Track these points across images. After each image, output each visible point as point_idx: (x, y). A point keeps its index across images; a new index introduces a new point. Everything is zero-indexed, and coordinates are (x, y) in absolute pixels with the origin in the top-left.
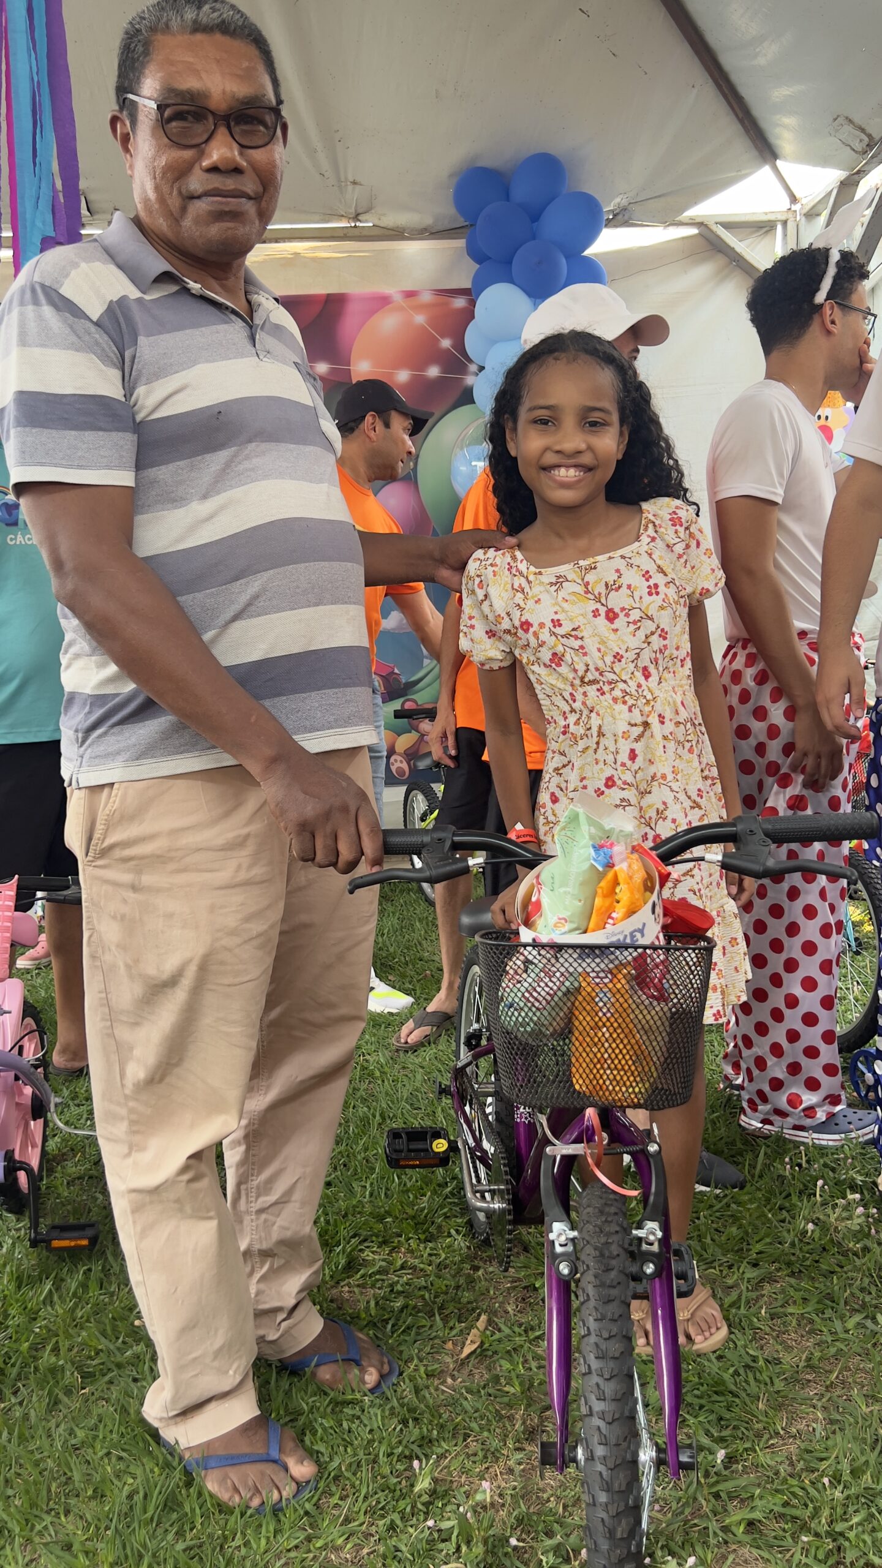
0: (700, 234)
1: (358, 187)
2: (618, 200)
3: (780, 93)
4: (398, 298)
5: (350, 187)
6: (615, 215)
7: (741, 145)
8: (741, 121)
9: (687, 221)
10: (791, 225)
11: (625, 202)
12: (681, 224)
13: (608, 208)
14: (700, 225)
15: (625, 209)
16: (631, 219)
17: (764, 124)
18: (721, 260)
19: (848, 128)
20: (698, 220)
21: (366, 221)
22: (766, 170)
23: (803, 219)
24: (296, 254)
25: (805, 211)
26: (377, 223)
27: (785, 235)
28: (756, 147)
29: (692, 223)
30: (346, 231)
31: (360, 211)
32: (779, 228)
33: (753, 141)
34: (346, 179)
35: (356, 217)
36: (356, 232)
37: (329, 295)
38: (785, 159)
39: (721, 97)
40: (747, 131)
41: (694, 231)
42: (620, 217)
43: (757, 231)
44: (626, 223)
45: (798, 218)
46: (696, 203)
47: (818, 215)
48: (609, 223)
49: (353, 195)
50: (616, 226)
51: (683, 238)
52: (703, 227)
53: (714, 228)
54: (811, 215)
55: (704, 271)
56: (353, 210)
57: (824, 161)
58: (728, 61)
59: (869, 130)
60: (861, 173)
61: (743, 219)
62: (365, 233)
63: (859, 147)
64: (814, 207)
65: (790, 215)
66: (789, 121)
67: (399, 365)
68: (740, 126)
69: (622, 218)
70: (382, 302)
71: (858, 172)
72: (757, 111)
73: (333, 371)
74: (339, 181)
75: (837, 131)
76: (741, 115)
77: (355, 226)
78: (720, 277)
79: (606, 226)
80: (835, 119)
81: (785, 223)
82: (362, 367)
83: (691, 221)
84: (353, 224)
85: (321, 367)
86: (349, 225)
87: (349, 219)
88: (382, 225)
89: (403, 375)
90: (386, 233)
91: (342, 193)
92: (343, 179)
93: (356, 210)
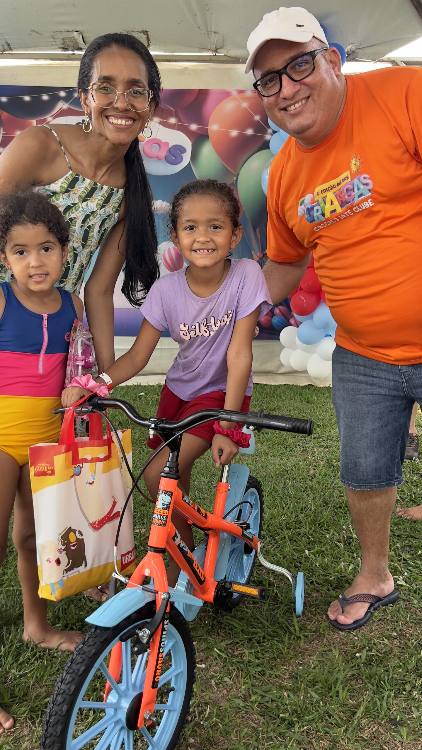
1: (217, 35)
2: (350, 47)
4: (235, 93)
5: (213, 34)
6: (348, 55)
9: (386, 60)
11: (353, 48)
12: (383, 61)
13: (346, 50)
14: (393, 62)
15: (354, 52)
16: (356, 57)
20: (392, 60)
21: (221, 53)
24: (185, 68)
26: (226, 54)
30: (210, 58)
31: (218, 47)
34: (211, 30)
35: (216, 51)
36: (216, 58)
37: (200, 90)
42: (351, 56)
44: (354, 60)
46: (391, 50)
49: (214, 38)
50: (348, 61)
56: (214, 47)
61: (416, 60)
62: (220, 59)
67: (232, 127)
70: (226, 94)
73: (199, 129)
74: (208, 31)
77: (216, 55)
82: (214, 127)
83: (388, 60)
84: (214, 54)
85: (194, 127)
86: (212, 54)
87: (212, 51)
88: (229, 55)
89: (234, 133)
90: (231, 59)
91: (209, 38)
92: (209, 30)
93: (216, 47)
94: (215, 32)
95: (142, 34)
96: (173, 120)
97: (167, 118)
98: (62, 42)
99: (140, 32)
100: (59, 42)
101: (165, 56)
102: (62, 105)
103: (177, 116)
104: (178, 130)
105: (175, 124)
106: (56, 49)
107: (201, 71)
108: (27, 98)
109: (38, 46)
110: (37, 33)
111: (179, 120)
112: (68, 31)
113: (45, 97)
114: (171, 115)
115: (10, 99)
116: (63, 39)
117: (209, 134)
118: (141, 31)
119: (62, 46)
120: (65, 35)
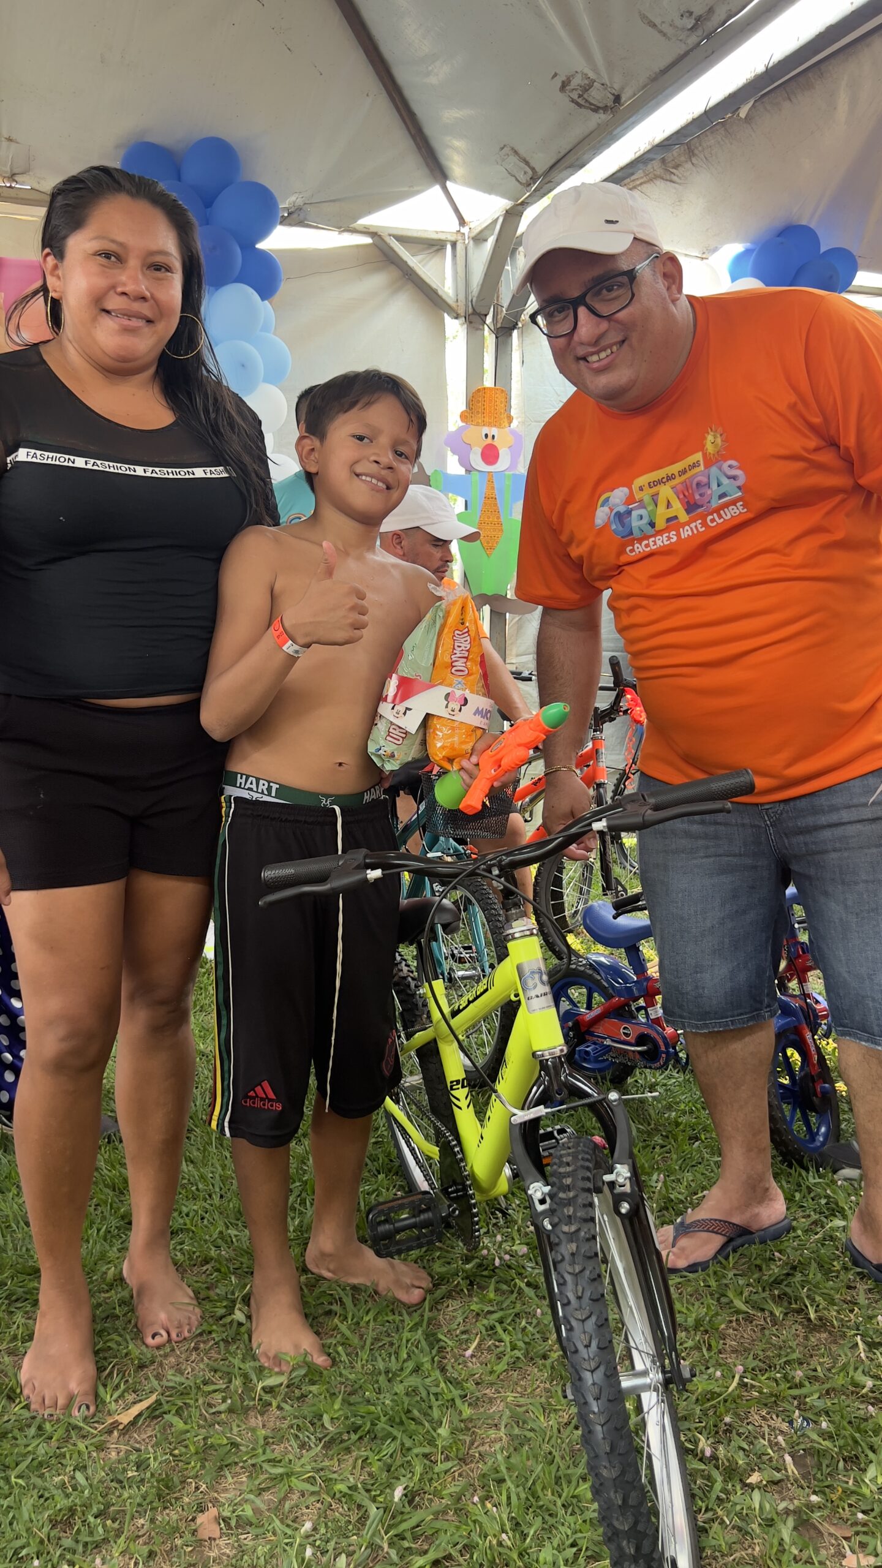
0: (374, 244)
2: (293, 198)
3: (451, 114)
6: (289, 214)
7: (412, 162)
8: (413, 137)
9: (361, 229)
10: (459, 246)
11: (300, 202)
12: (354, 231)
13: (284, 204)
14: (373, 234)
15: (300, 209)
16: (306, 219)
17: (436, 144)
18: (395, 273)
19: (513, 159)
20: (372, 230)
22: (437, 189)
23: (471, 242)
25: (473, 234)
27: (454, 255)
28: (428, 165)
29: (366, 232)
32: (449, 247)
33: (425, 159)
35: (12, 177)
38: (455, 181)
39: (395, 111)
40: (419, 148)
41: (368, 240)
42: (295, 216)
43: (428, 248)
44: (301, 223)
45: (467, 242)
46: (369, 212)
47: (486, 240)
48: (284, 221)
50: (290, 225)
51: (358, 246)
52: (376, 238)
53: (387, 239)
54: (479, 239)
55: (378, 280)
57: (490, 188)
58: (402, 75)
59: (533, 164)
60: (525, 204)
61: (415, 234)
63: (523, 178)
64: (481, 232)
65: (460, 238)
66: (457, 143)
68: (412, 142)
69: (296, 218)
71: (522, 203)
72: (429, 130)
75: (503, 160)
76: (413, 132)
78: (395, 289)
79: (281, 223)
80: (502, 149)
81: (454, 245)
83: (365, 230)
94: (9, 140)
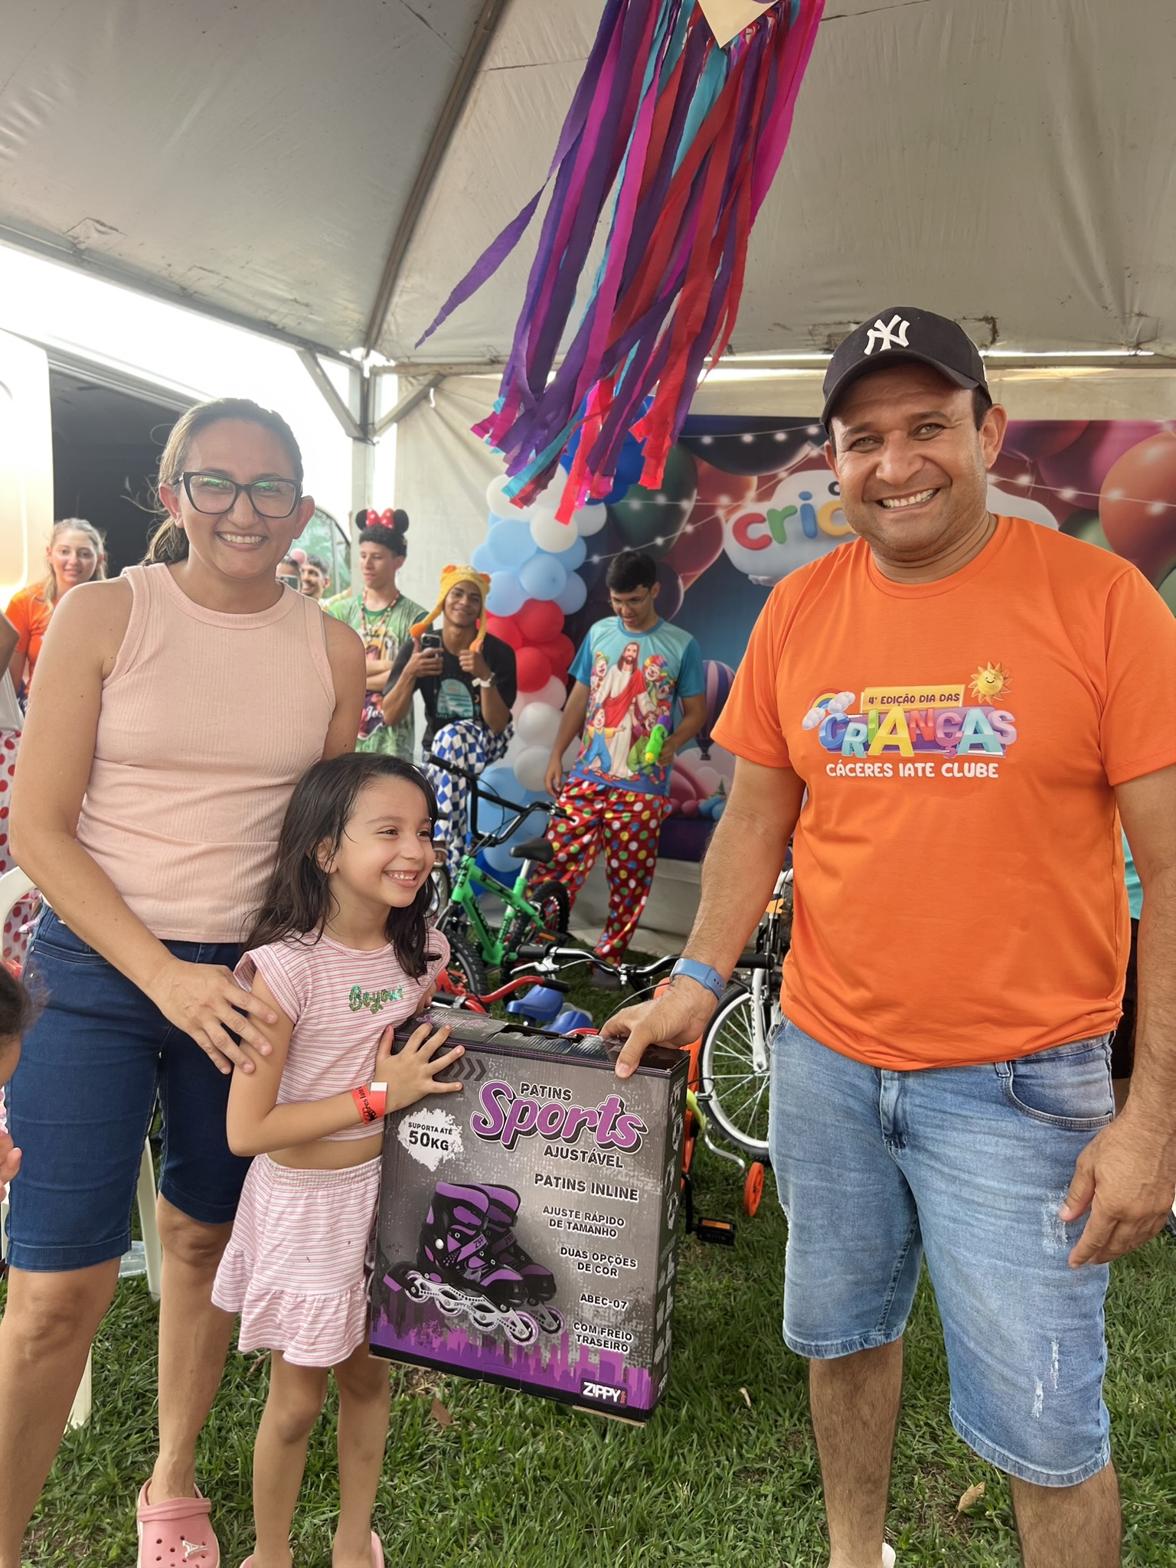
1: (1143, 320)
4: (1168, 428)
5: (1134, 319)
21: (1148, 350)
24: (1065, 379)
26: (1160, 351)
30: (1123, 359)
31: (1142, 340)
34: (1131, 311)
36: (1134, 361)
37: (1091, 422)
49: (1136, 326)
56: (1134, 339)
62: (1144, 361)
67: (1154, 496)
70: (1150, 430)
73: (1079, 498)
74: (1123, 313)
77: (1135, 355)
82: (1112, 495)
84: (1133, 353)
85: (1068, 494)
86: (1126, 353)
87: (1129, 348)
88: (1165, 354)
89: (1157, 508)
90: (1168, 361)
91: (1124, 323)
92: (1128, 311)
93: (1138, 339)
95: (983, 323)
96: (1024, 480)
97: (1014, 475)
98: (826, 340)
99: (980, 320)
100: (821, 340)
101: (1025, 358)
102: (809, 451)
103: (1034, 471)
104: (1033, 498)
105: (1029, 487)
106: (813, 351)
107: (1099, 384)
108: (748, 438)
109: (781, 348)
110: (784, 327)
111: (1039, 480)
112: (841, 323)
113: (781, 436)
114: (1022, 469)
115: (716, 439)
116: (829, 336)
117: (1100, 509)
118: (981, 317)
119: (826, 346)
120: (834, 329)
